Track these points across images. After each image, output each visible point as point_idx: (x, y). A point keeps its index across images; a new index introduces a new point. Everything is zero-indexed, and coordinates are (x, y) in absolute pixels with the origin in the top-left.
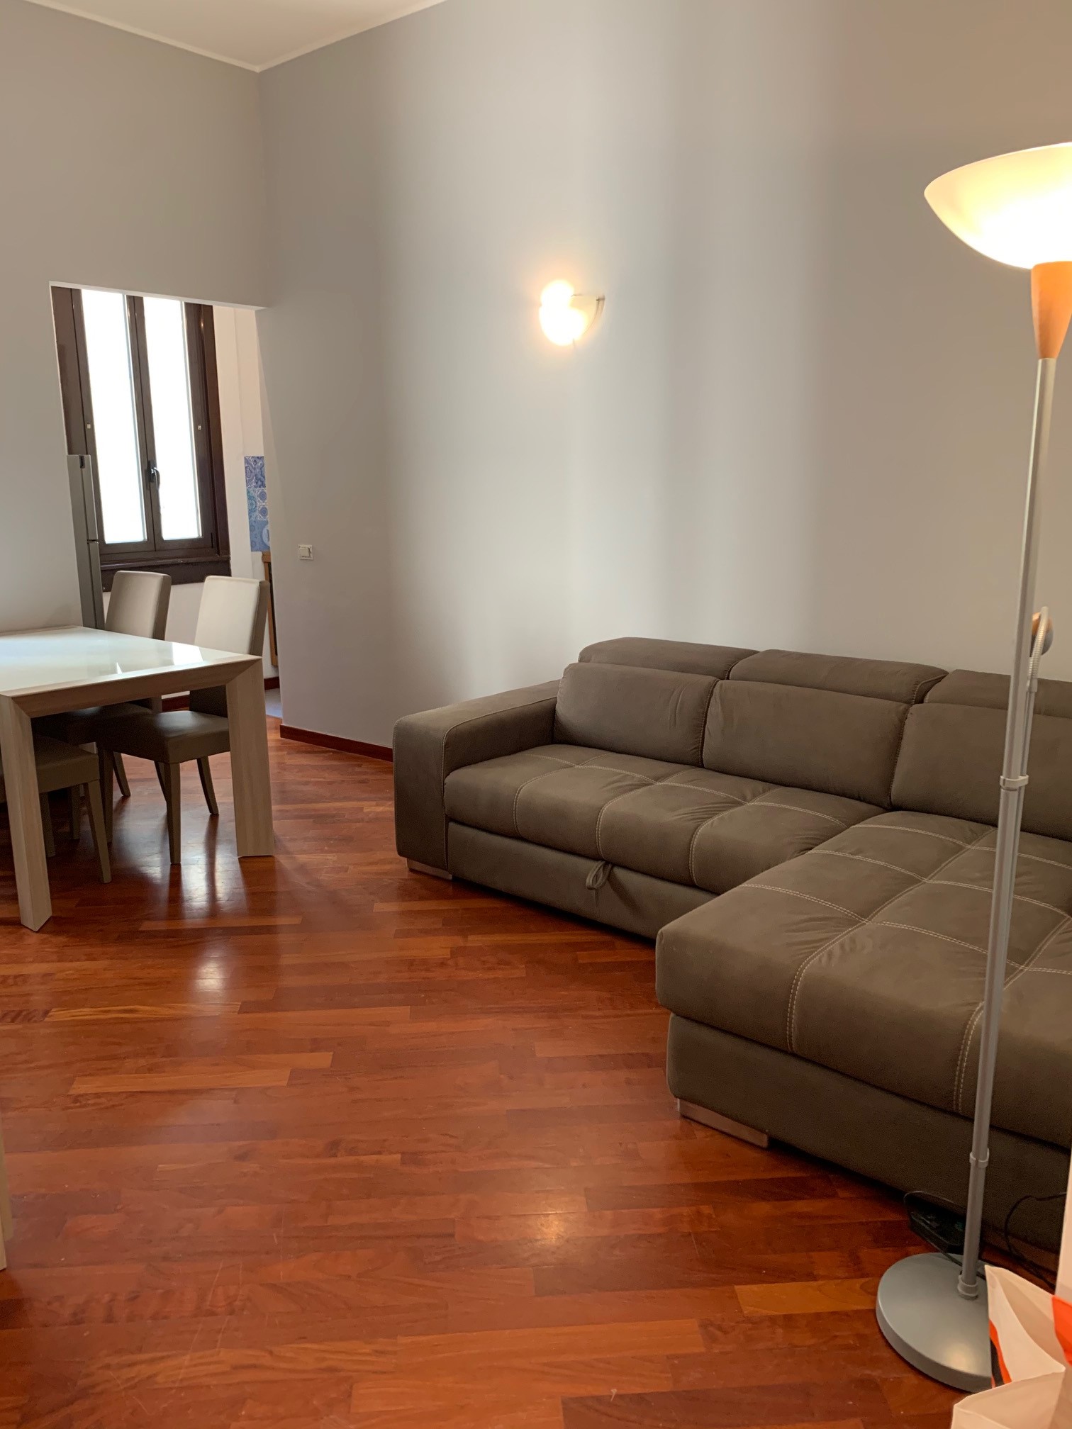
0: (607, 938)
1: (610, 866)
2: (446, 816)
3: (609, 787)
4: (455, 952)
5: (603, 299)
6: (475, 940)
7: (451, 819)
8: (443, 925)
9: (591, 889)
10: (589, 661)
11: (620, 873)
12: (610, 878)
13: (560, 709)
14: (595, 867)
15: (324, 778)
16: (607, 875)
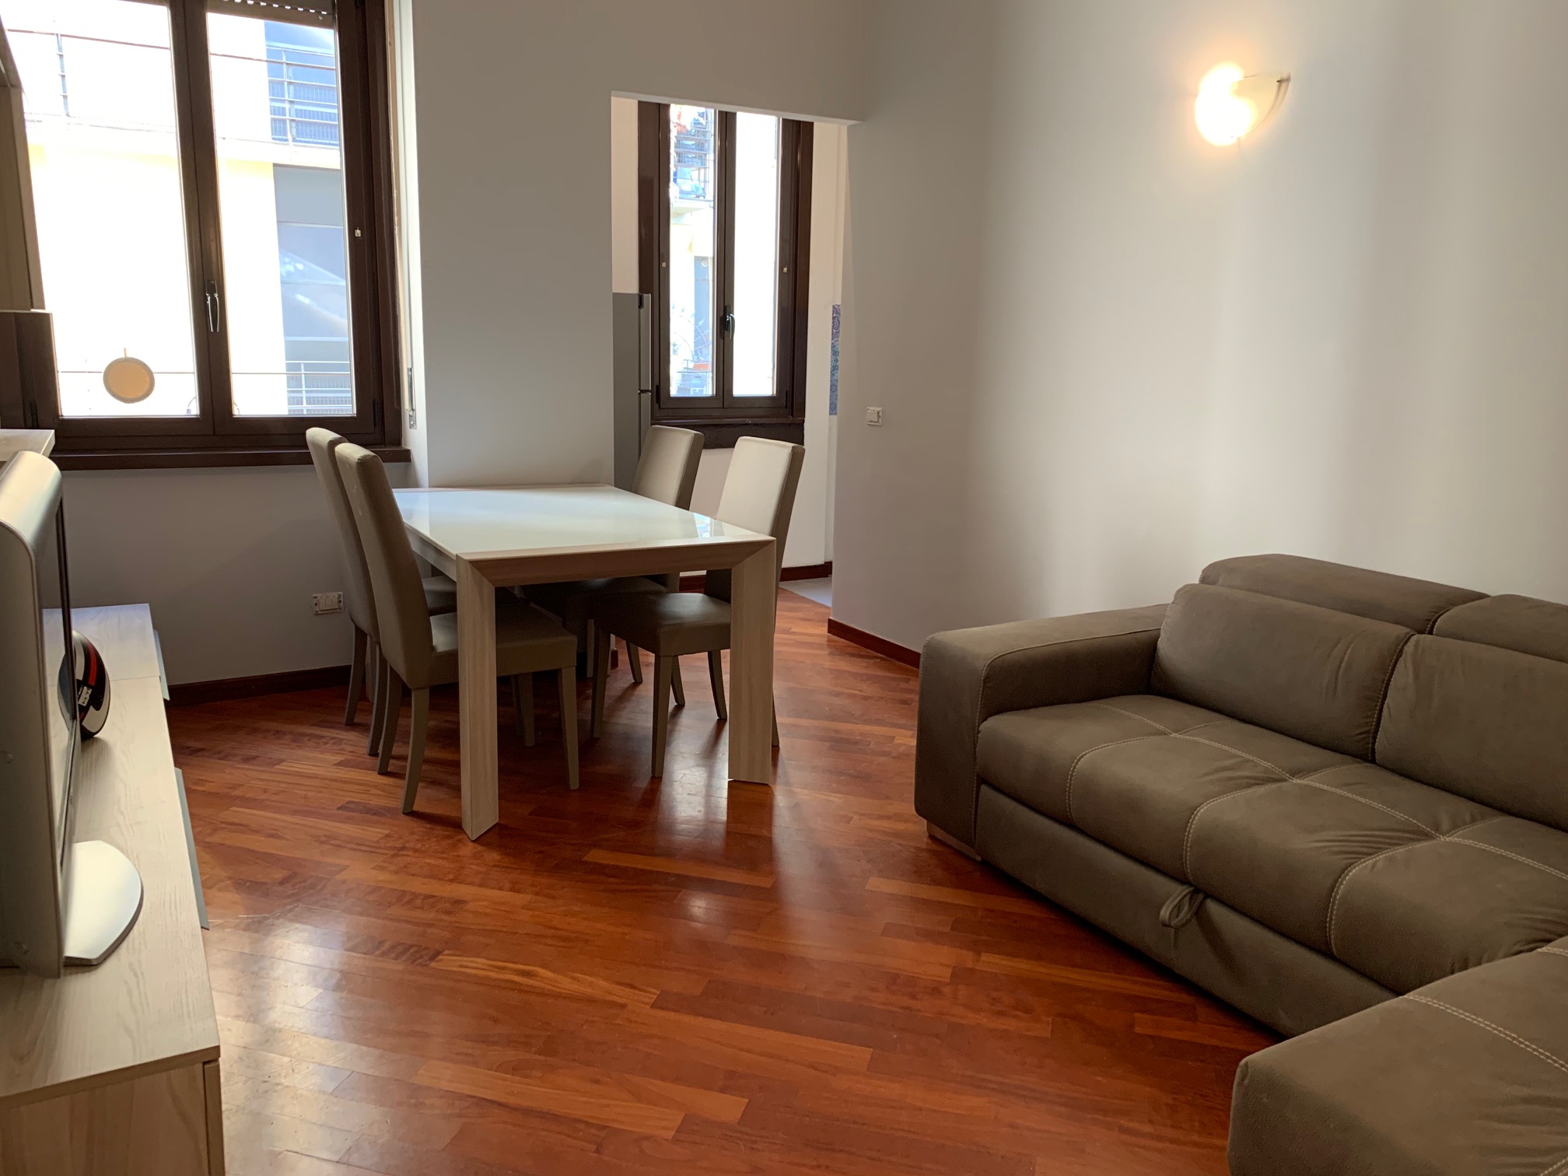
0: (1184, 998)
1: (1201, 897)
2: (978, 776)
3: (1216, 776)
4: (960, 975)
6: (993, 963)
7: (983, 780)
8: (952, 929)
9: (1164, 925)
10: (1214, 583)
11: (1214, 908)
12: (1199, 913)
13: (1162, 645)
14: (1179, 891)
15: (861, 691)
16: (1194, 908)
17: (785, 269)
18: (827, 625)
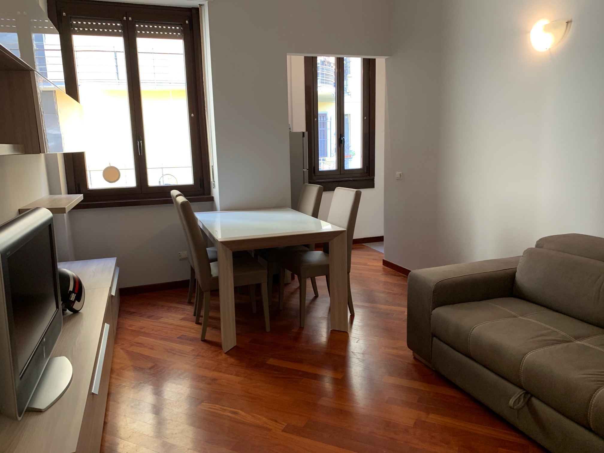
0: (523, 441)
1: (529, 396)
2: (432, 333)
3: (540, 338)
4: (419, 424)
5: (571, 21)
6: (434, 419)
7: (434, 335)
8: (418, 401)
9: (511, 407)
10: (542, 247)
11: (535, 402)
12: (528, 403)
13: (518, 276)
14: (519, 392)
15: (393, 291)
16: (526, 400)
17: (365, 118)
18: (382, 261)
